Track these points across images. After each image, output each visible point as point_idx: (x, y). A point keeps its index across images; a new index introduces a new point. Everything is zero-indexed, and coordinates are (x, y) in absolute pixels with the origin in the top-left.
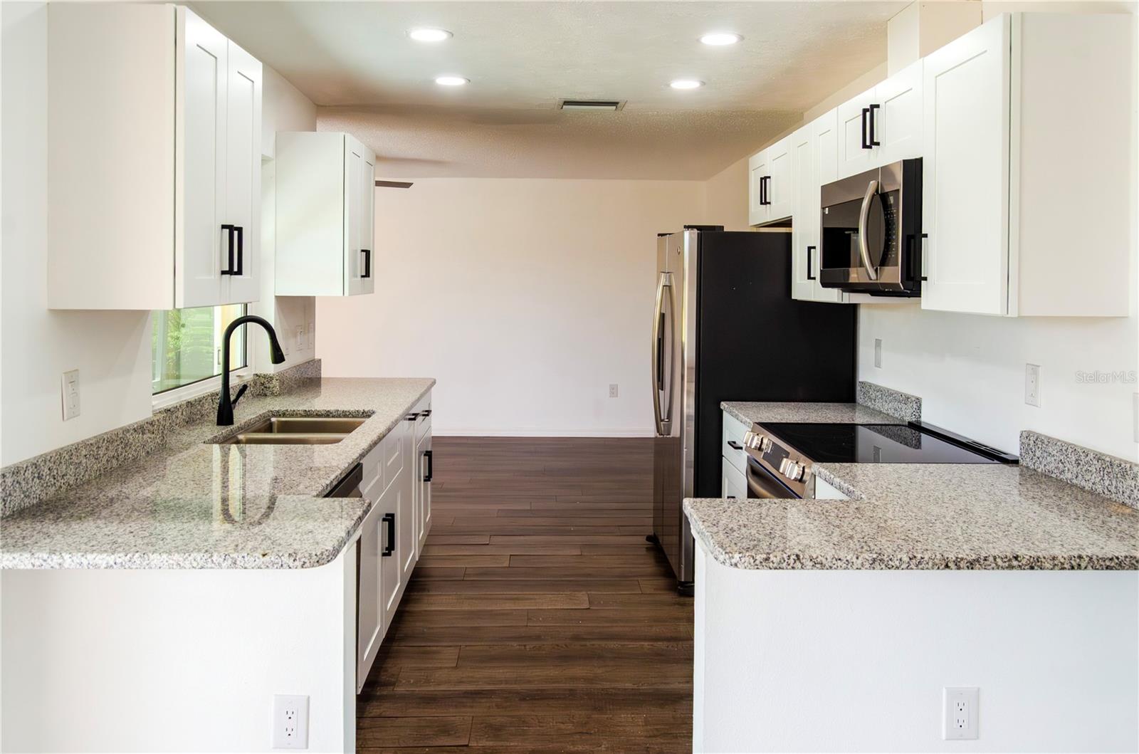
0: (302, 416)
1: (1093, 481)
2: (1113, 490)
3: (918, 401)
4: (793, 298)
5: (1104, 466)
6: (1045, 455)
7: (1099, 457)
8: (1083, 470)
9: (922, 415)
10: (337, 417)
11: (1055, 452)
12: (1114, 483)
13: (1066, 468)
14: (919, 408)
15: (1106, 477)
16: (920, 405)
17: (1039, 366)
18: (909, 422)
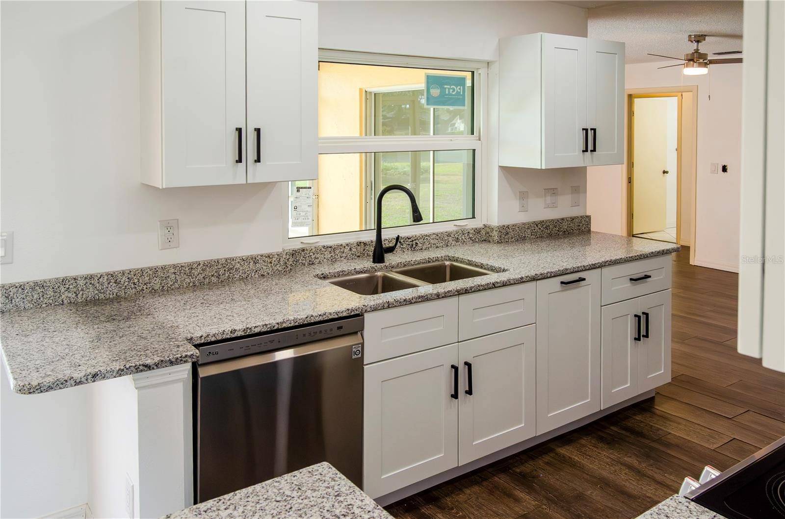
0: (467, 264)
10: (487, 270)
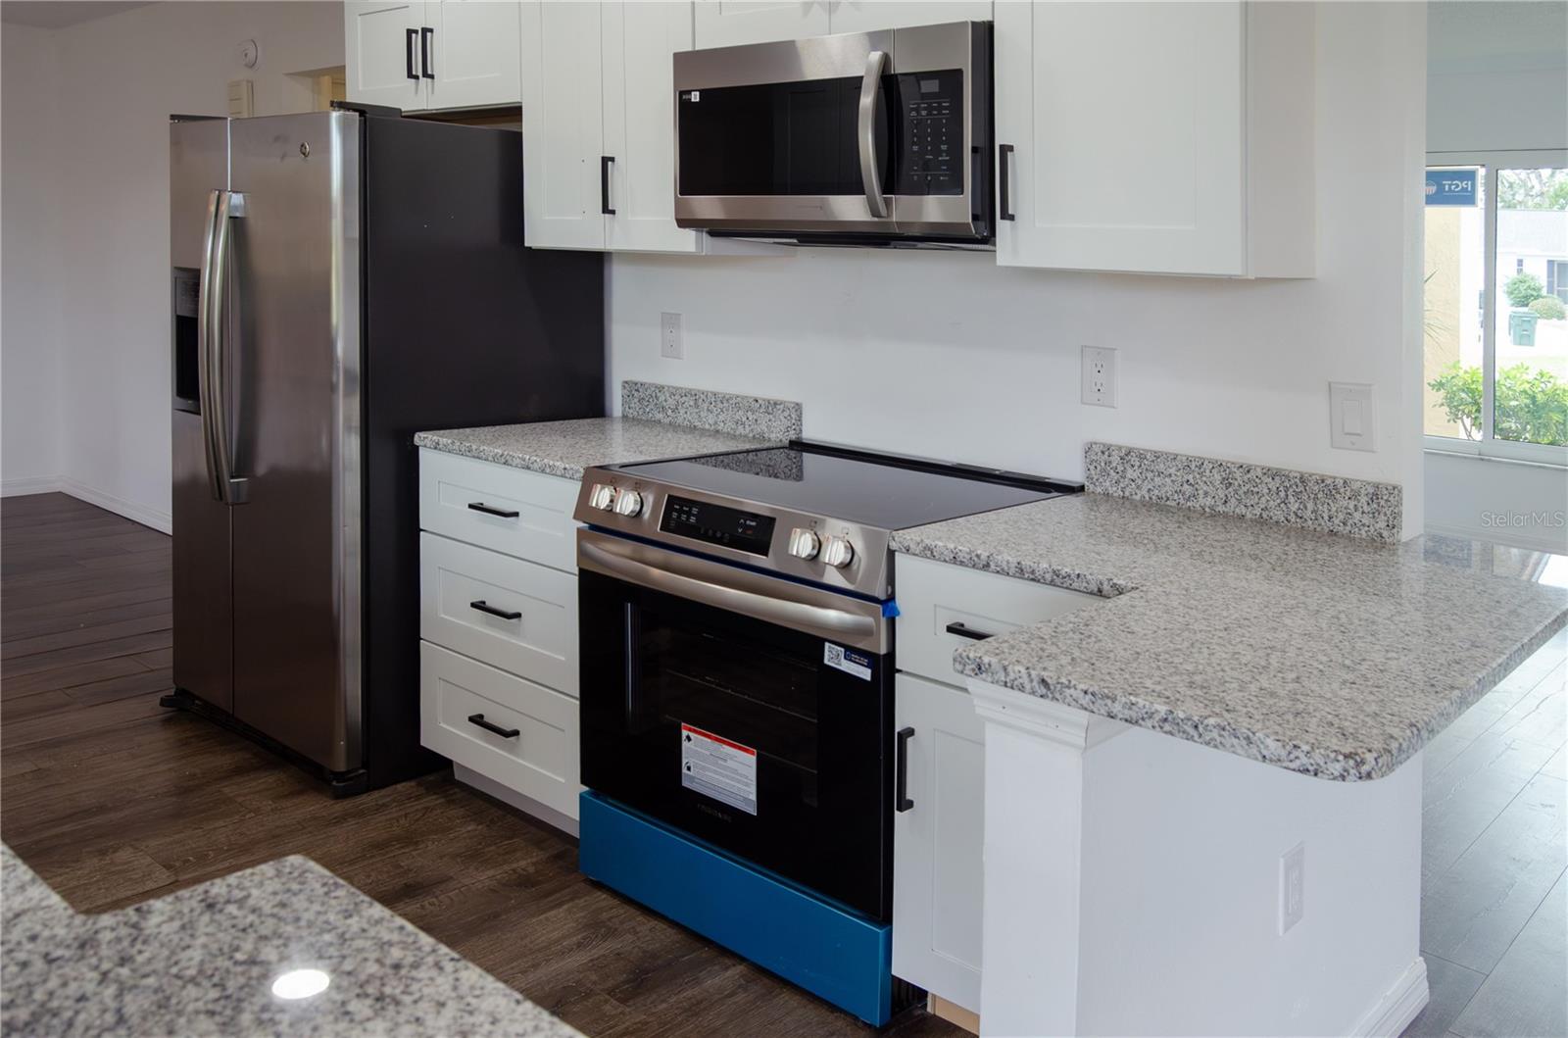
1: (1263, 506)
2: (1308, 514)
3: (798, 407)
4: (526, 245)
5: (1287, 484)
6: (1150, 475)
7: (1273, 473)
8: (1241, 492)
9: (804, 428)
11: (1172, 471)
12: (1310, 506)
13: (1201, 492)
14: (800, 417)
15: (1292, 499)
16: (801, 414)
17: (1115, 349)
18: (790, 442)
